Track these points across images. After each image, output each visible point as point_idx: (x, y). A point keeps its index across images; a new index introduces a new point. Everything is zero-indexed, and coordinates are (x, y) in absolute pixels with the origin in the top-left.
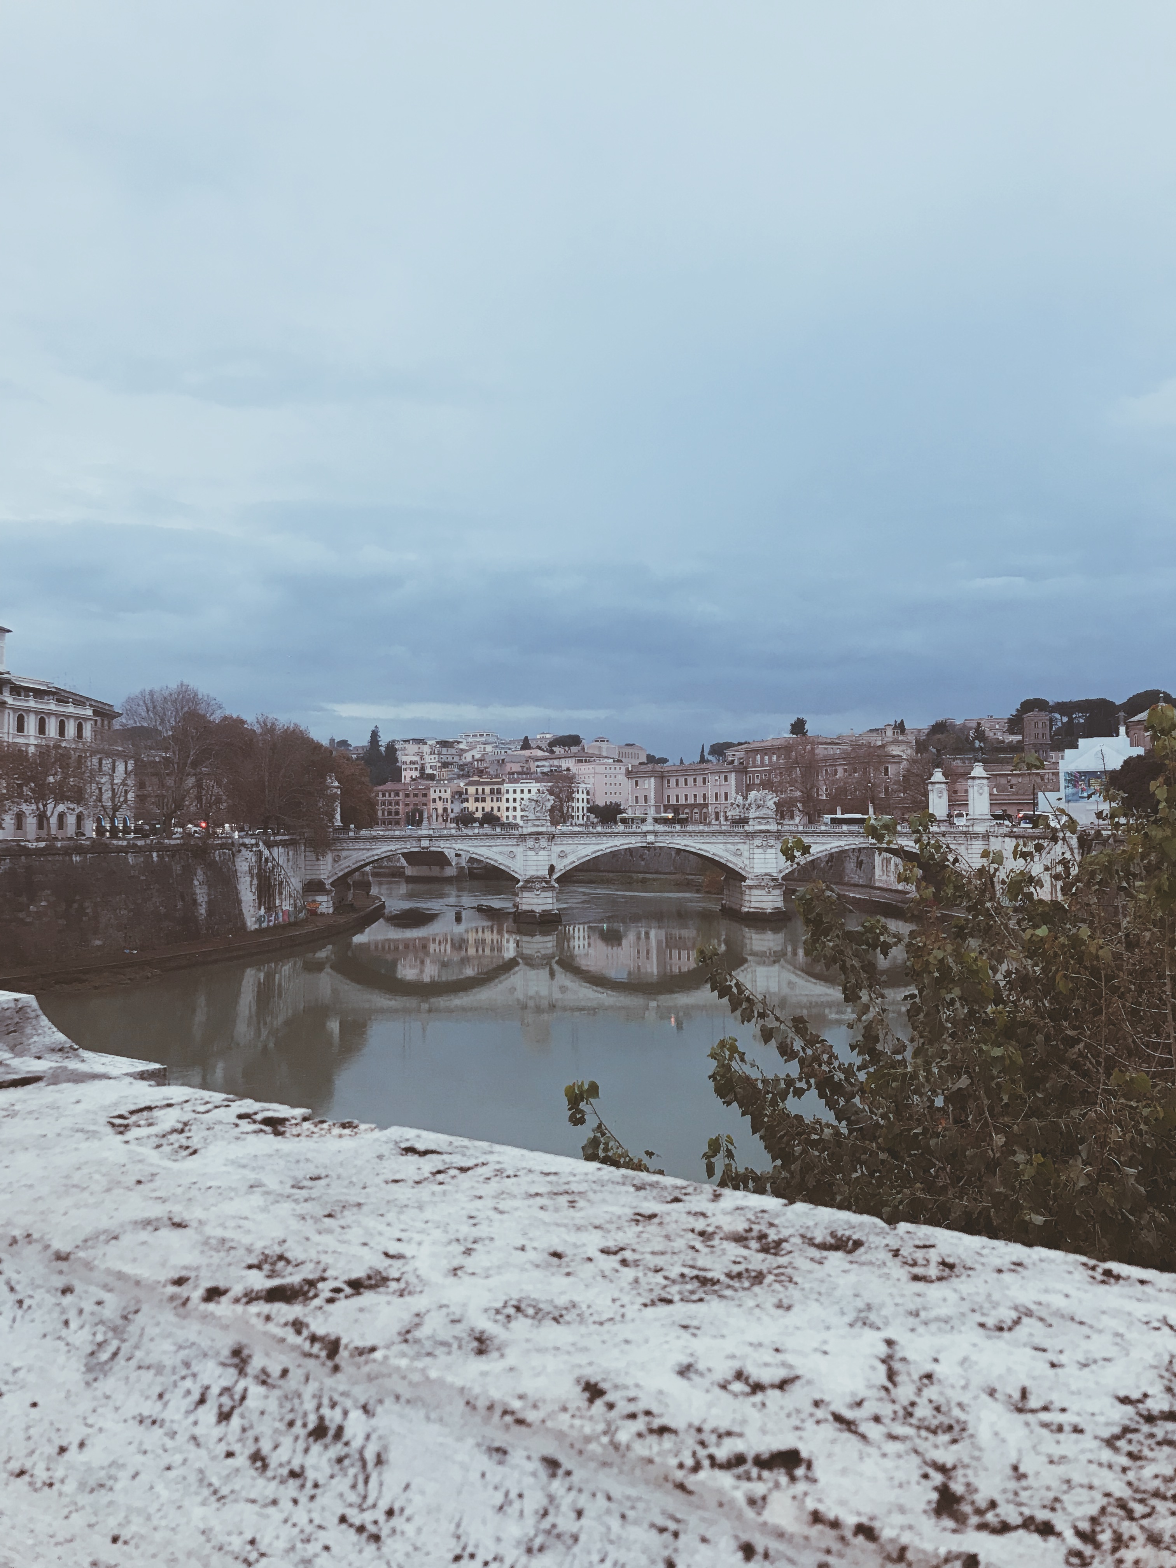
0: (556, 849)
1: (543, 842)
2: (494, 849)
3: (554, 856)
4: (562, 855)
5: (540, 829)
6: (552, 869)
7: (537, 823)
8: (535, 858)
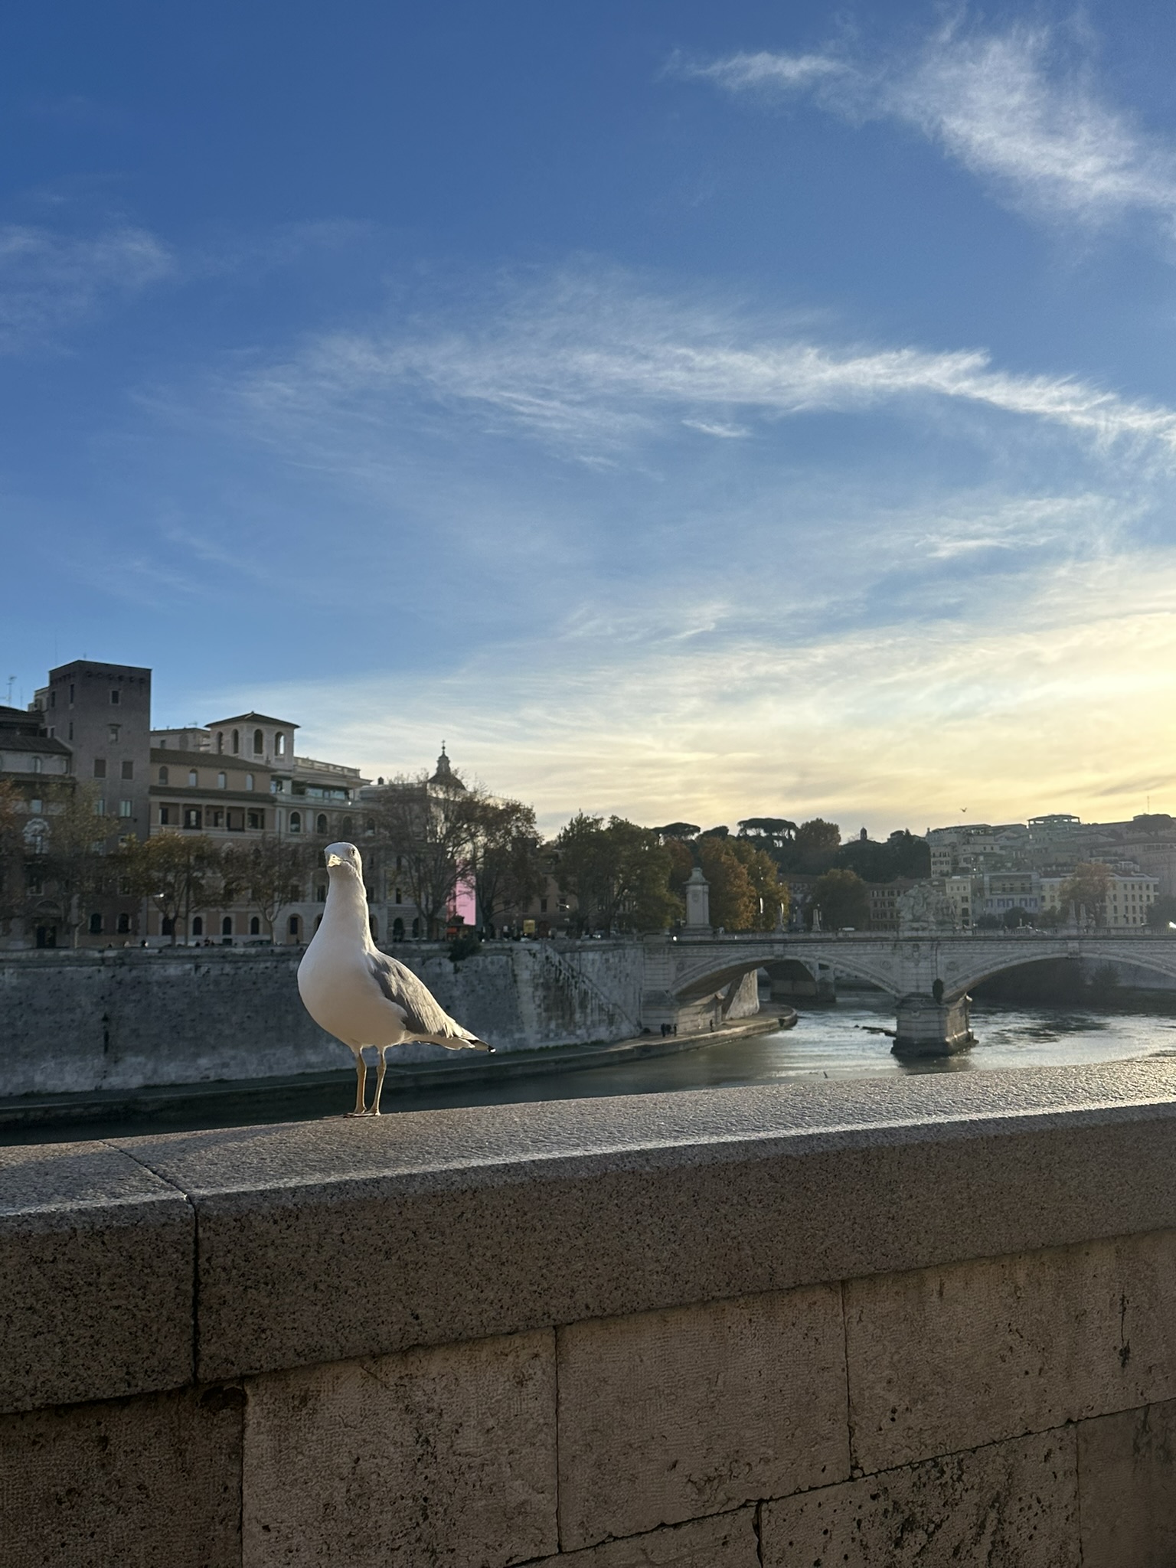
0: (943, 959)
1: (924, 947)
2: (865, 959)
3: (941, 968)
4: (952, 967)
5: (921, 934)
6: (938, 986)
7: (915, 925)
8: (914, 971)
